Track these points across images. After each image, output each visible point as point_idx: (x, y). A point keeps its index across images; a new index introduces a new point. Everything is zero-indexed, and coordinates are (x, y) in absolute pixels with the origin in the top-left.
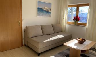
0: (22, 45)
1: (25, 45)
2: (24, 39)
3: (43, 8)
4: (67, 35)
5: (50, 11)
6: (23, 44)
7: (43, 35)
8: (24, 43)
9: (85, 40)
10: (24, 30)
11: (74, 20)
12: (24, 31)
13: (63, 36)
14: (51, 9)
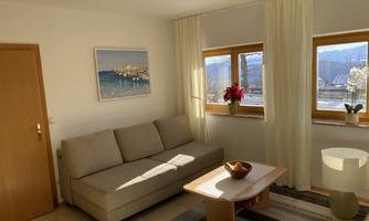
0: (56, 205)
1: (67, 204)
2: (60, 182)
3: (119, 69)
4: (203, 152)
5: (144, 77)
6: (60, 200)
7: (124, 162)
8: (62, 196)
9: (249, 167)
10: (58, 151)
11: (226, 98)
12: (59, 157)
13: (191, 159)
14: (147, 68)
